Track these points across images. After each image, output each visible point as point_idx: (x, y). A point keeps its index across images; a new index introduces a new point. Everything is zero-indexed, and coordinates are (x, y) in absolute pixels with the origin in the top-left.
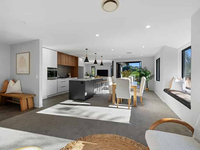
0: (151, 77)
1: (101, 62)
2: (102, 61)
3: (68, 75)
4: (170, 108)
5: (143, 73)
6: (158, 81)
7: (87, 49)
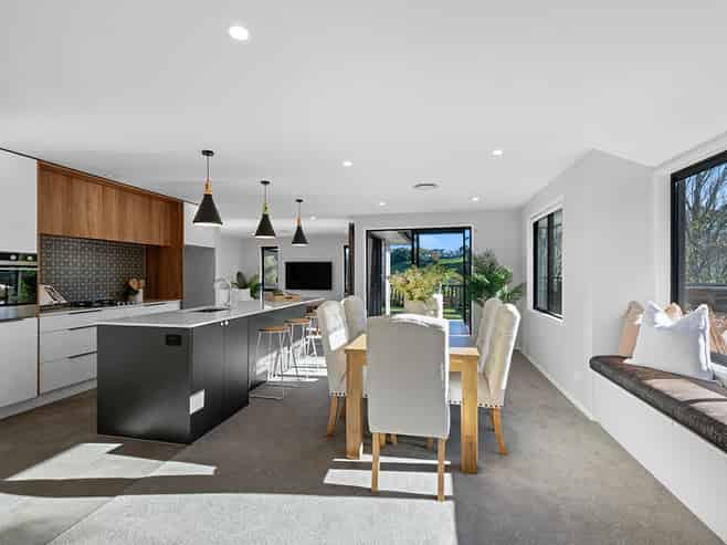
0: (513, 292)
1: (296, 225)
2: (299, 222)
3: (130, 288)
4: (647, 472)
5: (480, 277)
6: (544, 312)
7: (208, 153)
